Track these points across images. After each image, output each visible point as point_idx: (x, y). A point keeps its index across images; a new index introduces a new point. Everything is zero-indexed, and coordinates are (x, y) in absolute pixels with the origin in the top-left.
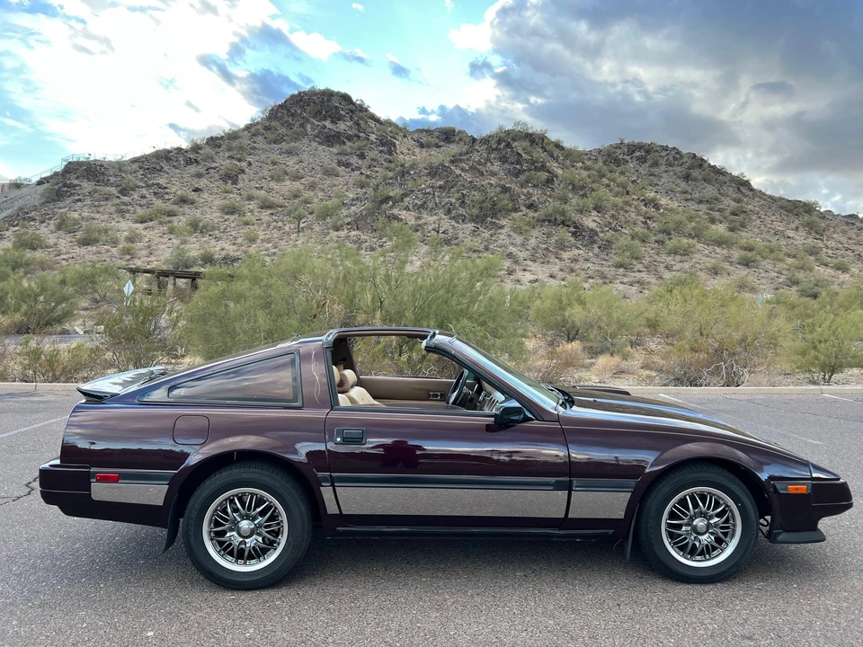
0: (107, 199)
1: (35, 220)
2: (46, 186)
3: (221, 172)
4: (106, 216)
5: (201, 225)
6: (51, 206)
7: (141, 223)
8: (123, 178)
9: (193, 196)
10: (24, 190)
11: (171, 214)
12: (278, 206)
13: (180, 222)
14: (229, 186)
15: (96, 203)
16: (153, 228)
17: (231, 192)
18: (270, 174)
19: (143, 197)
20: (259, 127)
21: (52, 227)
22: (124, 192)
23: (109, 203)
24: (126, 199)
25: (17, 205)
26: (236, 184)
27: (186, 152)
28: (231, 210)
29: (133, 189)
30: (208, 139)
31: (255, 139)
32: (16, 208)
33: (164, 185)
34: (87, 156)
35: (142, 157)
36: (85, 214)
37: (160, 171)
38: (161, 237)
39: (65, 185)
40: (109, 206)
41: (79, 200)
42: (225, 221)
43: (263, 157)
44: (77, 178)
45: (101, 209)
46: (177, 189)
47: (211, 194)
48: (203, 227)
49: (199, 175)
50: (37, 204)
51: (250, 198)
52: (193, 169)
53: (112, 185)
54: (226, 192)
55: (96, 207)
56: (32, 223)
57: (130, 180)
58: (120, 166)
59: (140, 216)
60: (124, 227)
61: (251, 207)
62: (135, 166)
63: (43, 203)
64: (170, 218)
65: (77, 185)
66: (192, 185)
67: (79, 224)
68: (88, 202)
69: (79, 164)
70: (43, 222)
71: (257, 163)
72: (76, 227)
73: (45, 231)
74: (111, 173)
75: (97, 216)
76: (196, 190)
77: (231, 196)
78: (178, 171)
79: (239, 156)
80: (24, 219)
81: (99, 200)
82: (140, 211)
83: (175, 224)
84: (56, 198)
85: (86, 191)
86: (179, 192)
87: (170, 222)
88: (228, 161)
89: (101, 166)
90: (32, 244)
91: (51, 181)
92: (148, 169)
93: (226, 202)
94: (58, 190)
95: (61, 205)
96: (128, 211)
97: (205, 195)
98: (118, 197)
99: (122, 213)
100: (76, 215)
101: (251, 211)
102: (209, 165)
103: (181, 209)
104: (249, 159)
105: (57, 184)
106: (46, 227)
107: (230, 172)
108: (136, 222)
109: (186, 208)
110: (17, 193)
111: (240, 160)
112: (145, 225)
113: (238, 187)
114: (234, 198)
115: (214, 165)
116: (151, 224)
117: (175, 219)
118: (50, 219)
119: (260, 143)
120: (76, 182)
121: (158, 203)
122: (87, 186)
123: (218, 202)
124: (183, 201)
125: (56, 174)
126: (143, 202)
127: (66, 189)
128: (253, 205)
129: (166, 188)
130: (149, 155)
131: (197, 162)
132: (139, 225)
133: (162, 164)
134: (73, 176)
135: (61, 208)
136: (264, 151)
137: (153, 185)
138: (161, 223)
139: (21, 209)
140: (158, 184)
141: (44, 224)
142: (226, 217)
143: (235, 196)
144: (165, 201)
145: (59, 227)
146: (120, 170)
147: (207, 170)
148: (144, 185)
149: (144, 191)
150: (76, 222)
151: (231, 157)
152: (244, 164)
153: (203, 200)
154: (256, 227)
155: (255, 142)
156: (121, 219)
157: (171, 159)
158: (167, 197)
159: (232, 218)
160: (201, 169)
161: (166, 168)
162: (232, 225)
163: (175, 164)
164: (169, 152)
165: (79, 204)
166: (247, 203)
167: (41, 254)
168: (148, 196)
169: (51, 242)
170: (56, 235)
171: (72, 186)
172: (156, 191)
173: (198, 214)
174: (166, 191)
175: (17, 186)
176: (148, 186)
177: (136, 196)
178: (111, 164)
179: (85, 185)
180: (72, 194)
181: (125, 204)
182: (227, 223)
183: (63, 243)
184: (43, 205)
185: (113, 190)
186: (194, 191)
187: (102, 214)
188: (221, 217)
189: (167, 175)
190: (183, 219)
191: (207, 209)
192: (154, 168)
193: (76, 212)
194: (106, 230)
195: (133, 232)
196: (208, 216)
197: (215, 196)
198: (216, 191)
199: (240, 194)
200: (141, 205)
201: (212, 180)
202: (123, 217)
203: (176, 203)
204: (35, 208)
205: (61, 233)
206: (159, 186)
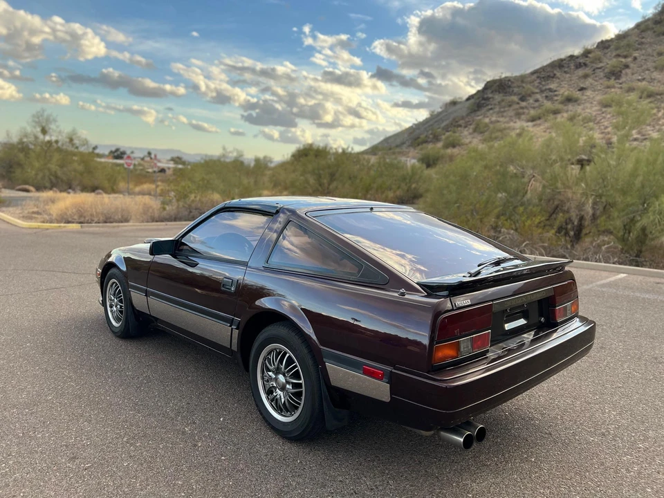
0: (510, 106)
1: (461, 126)
2: (472, 101)
3: (606, 71)
4: (507, 119)
6: (473, 115)
7: (532, 121)
8: (524, 87)
9: (578, 94)
10: (458, 107)
11: (556, 112)
12: (657, 94)
13: (562, 118)
14: (612, 82)
15: (502, 110)
16: (540, 125)
17: (614, 87)
18: (654, 64)
19: (537, 101)
20: (649, 23)
21: (471, 131)
22: (523, 99)
23: (512, 108)
24: (524, 104)
25: (452, 117)
26: (619, 79)
27: (577, 57)
28: (610, 103)
29: (530, 96)
30: (599, 43)
31: (644, 34)
32: (451, 119)
33: (555, 89)
35: (541, 68)
36: (494, 119)
37: (553, 77)
38: (545, 132)
39: (484, 99)
40: (511, 111)
41: (491, 109)
42: (603, 113)
43: (649, 50)
44: (492, 92)
45: (505, 114)
46: (565, 91)
47: (594, 91)
49: (586, 76)
50: (464, 114)
51: (631, 90)
52: (581, 72)
53: (515, 94)
54: (608, 88)
55: (501, 114)
56: (459, 129)
57: (529, 89)
58: (522, 79)
59: (532, 117)
60: (519, 124)
61: (630, 98)
62: (534, 77)
64: (555, 116)
65: (491, 98)
66: (578, 86)
67: (488, 126)
68: (497, 110)
69: (494, 81)
70: (466, 127)
71: (642, 57)
72: (486, 129)
73: (466, 135)
74: (515, 85)
75: (501, 119)
76: (582, 89)
77: (613, 90)
78: (568, 75)
79: (625, 53)
80: (455, 126)
81: (504, 107)
83: (558, 120)
84: (476, 109)
85: (496, 102)
86: (566, 93)
87: (554, 119)
88: (614, 60)
89: (509, 80)
90: (453, 143)
91: (475, 97)
92: (543, 77)
93: (607, 96)
94: (479, 103)
95: (479, 113)
96: (524, 113)
97: (589, 93)
99: (518, 115)
100: (487, 120)
101: (629, 102)
102: (595, 66)
103: (565, 108)
104: (636, 54)
105: (479, 98)
107: (614, 69)
108: (528, 121)
109: (570, 107)
110: (453, 108)
111: (625, 57)
112: (534, 123)
113: (620, 81)
114: (615, 92)
115: (601, 65)
116: (538, 122)
117: (559, 116)
118: (470, 125)
119: (649, 37)
120: (490, 96)
121: (548, 104)
122: (498, 97)
123: (599, 98)
124: (569, 100)
125: (478, 91)
126: (537, 104)
127: (483, 102)
128: (633, 96)
129: (555, 91)
130: (546, 66)
131: (585, 65)
132: (530, 124)
133: (555, 72)
134: (489, 91)
135: (478, 116)
136: (651, 44)
137: (546, 90)
138: (547, 120)
139: (454, 119)
141: (467, 129)
142: (604, 110)
143: (616, 90)
144: (553, 101)
145: (475, 130)
146: (522, 82)
147: (594, 70)
148: (538, 91)
149: (538, 96)
150: (486, 125)
151: (618, 56)
152: (629, 59)
153: (585, 97)
155: (643, 38)
156: (517, 120)
157: (563, 66)
158: (556, 98)
159: (609, 110)
160: (587, 71)
161: (558, 74)
162: (609, 116)
163: (566, 69)
164: (562, 60)
165: (491, 111)
166: (626, 94)
167: (456, 151)
168: (541, 99)
169: (467, 141)
170: (472, 136)
171: (488, 99)
172: (547, 95)
173: (579, 109)
174: (556, 93)
175: (454, 103)
176: (542, 91)
177: (531, 101)
178: (516, 78)
179: (496, 97)
180: (488, 105)
181: (522, 108)
182: (604, 115)
183: (475, 141)
184: (468, 115)
185: (515, 98)
186: (579, 90)
187: (505, 117)
188: (601, 110)
189: (558, 80)
190: (565, 115)
191: (588, 105)
192: (549, 76)
193: (487, 118)
194: (505, 129)
195: (523, 129)
196: (588, 111)
197: (597, 93)
198: (599, 88)
199: (621, 88)
200: (534, 108)
201: (597, 78)
202: (519, 118)
203: (562, 103)
204: (463, 118)
205: (476, 134)
206: (550, 90)
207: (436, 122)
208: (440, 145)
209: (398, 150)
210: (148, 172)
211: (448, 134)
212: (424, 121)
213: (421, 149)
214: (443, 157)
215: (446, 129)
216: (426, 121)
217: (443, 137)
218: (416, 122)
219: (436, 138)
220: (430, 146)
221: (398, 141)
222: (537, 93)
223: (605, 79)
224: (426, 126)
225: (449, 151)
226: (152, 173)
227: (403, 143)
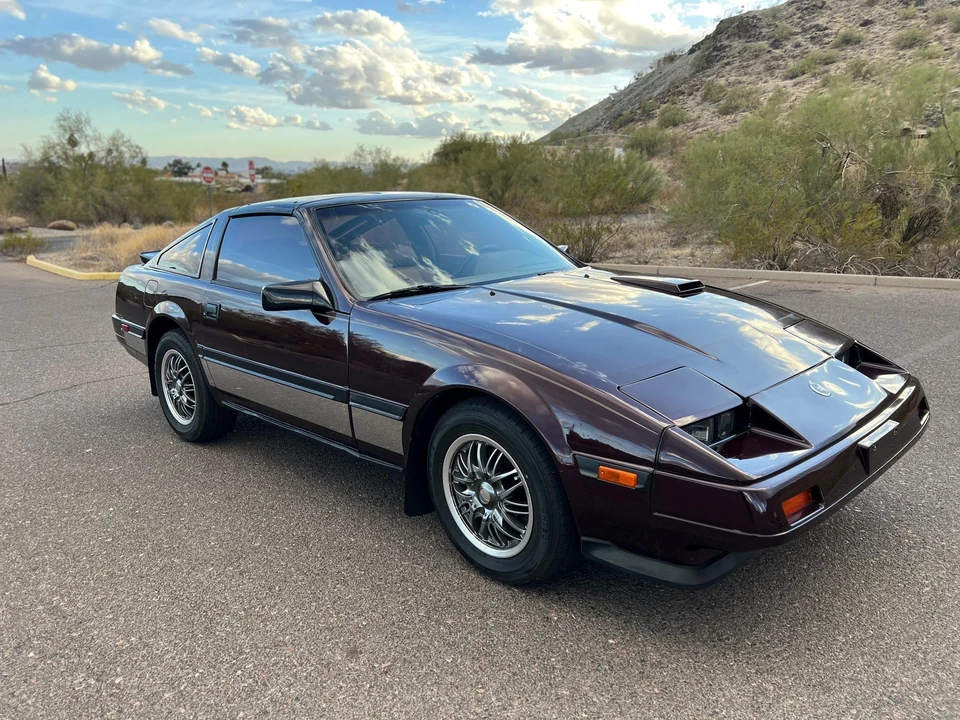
0: (757, 56)
1: (683, 93)
2: (698, 53)
4: (754, 77)
5: (865, 69)
6: (700, 75)
7: (792, 78)
8: (777, 26)
9: (860, 32)
10: (677, 63)
11: (828, 61)
13: (837, 69)
14: (912, 9)
15: (745, 64)
16: (804, 83)
17: (914, 17)
19: (798, 46)
21: (699, 99)
22: (776, 44)
23: (759, 60)
24: (778, 52)
25: (669, 79)
26: (922, 4)
28: (910, 43)
29: (787, 39)
32: (668, 84)
33: (825, 25)
34: (740, 9)
36: (732, 79)
37: (821, 8)
39: (716, 49)
40: (758, 64)
41: (728, 64)
42: (900, 58)
44: (728, 38)
45: (749, 70)
46: (840, 27)
47: (885, 25)
48: (867, 72)
49: (871, 2)
50: (687, 75)
51: (940, 20)
53: (764, 38)
54: (906, 18)
55: (744, 69)
56: (681, 97)
57: (785, 28)
58: (774, 13)
59: (791, 71)
60: (772, 84)
61: (940, 33)
62: (792, 9)
63: (693, 74)
64: (826, 67)
65: (726, 47)
66: (860, 18)
67: (724, 91)
68: (737, 64)
69: (731, 20)
70: (690, 94)
72: (722, 95)
73: (692, 106)
74: (764, 23)
75: (744, 78)
76: (866, 23)
77: (913, 22)
78: (844, 3)
80: (674, 94)
81: (748, 60)
82: (791, 64)
83: (832, 73)
84: (705, 65)
85: (735, 52)
86: (842, 31)
87: (826, 71)
89: (754, 17)
90: (674, 120)
91: (702, 46)
92: (806, 9)
93: (904, 32)
94: (708, 56)
95: (709, 71)
96: (778, 67)
97: (877, 28)
98: (769, 51)
99: (770, 70)
100: (722, 82)
101: (939, 39)
103: (843, 53)
105: (708, 49)
106: (693, 99)
108: (787, 78)
109: (849, 51)
110: (670, 67)
112: (796, 80)
113: (924, 8)
114: (917, 24)
116: (802, 78)
117: (833, 67)
118: (698, 90)
120: (726, 43)
121: (815, 50)
122: (737, 44)
123: (893, 35)
124: (847, 41)
125: (708, 37)
126: (798, 50)
127: (716, 53)
128: (943, 30)
129: (826, 29)
132: (789, 82)
134: (724, 36)
135: (709, 76)
137: (811, 27)
138: (814, 75)
139: (672, 83)
140: (817, 26)
141: (692, 97)
142: (901, 53)
143: (919, 21)
144: (823, 45)
145: (705, 99)
146: (774, 17)
148: (800, 31)
149: (800, 38)
150: (722, 89)
153: (872, 36)
154: (941, 60)
156: (769, 78)
158: (826, 40)
159: (909, 52)
162: (908, 62)
165: (728, 68)
166: (935, 27)
167: (679, 130)
168: (803, 43)
169: (695, 115)
170: (701, 106)
171: (722, 48)
172: (814, 35)
173: (863, 55)
174: (826, 32)
175: (671, 59)
176: (805, 31)
177: (789, 46)
178: (765, 13)
179: (735, 44)
180: (722, 58)
181: (776, 59)
182: (901, 61)
183: (706, 115)
184: (693, 75)
185: (764, 44)
186: (861, 25)
187: (750, 75)
188: (894, 54)
189: (829, 12)
190: (843, 65)
191: (877, 47)
192: (815, 6)
193: (723, 78)
194: (750, 94)
195: (779, 91)
196: (876, 56)
197: (889, 27)
198: (892, 20)
199: (926, 17)
200: (794, 57)
201: (889, 5)
202: (772, 75)
203: (836, 46)
204: (685, 81)
205: (706, 104)
206: (818, 27)
207: (645, 89)
208: (653, 123)
209: (591, 135)
210: (228, 192)
211: (664, 106)
212: (626, 88)
213: (627, 132)
214: (661, 141)
215: (661, 99)
216: (630, 89)
217: (658, 111)
218: (614, 92)
219: (648, 115)
220: (639, 126)
221: (590, 123)
222: (797, 34)
223: (901, 5)
224: (631, 96)
225: (670, 131)
226: (234, 192)
227: (599, 125)
